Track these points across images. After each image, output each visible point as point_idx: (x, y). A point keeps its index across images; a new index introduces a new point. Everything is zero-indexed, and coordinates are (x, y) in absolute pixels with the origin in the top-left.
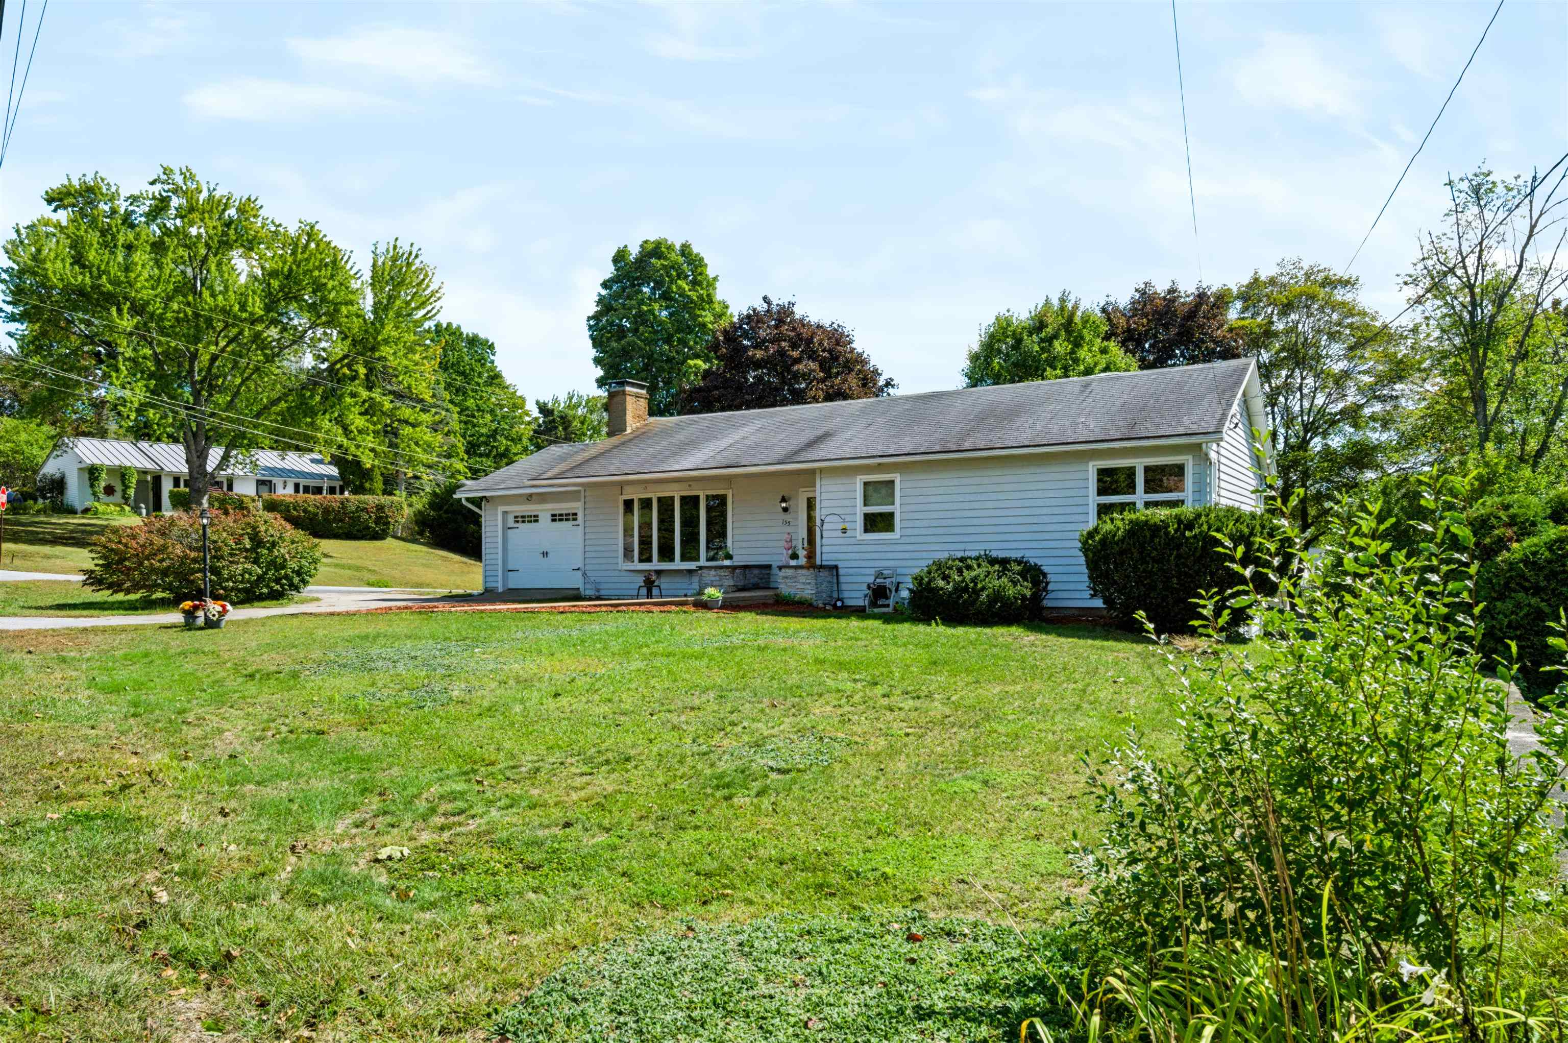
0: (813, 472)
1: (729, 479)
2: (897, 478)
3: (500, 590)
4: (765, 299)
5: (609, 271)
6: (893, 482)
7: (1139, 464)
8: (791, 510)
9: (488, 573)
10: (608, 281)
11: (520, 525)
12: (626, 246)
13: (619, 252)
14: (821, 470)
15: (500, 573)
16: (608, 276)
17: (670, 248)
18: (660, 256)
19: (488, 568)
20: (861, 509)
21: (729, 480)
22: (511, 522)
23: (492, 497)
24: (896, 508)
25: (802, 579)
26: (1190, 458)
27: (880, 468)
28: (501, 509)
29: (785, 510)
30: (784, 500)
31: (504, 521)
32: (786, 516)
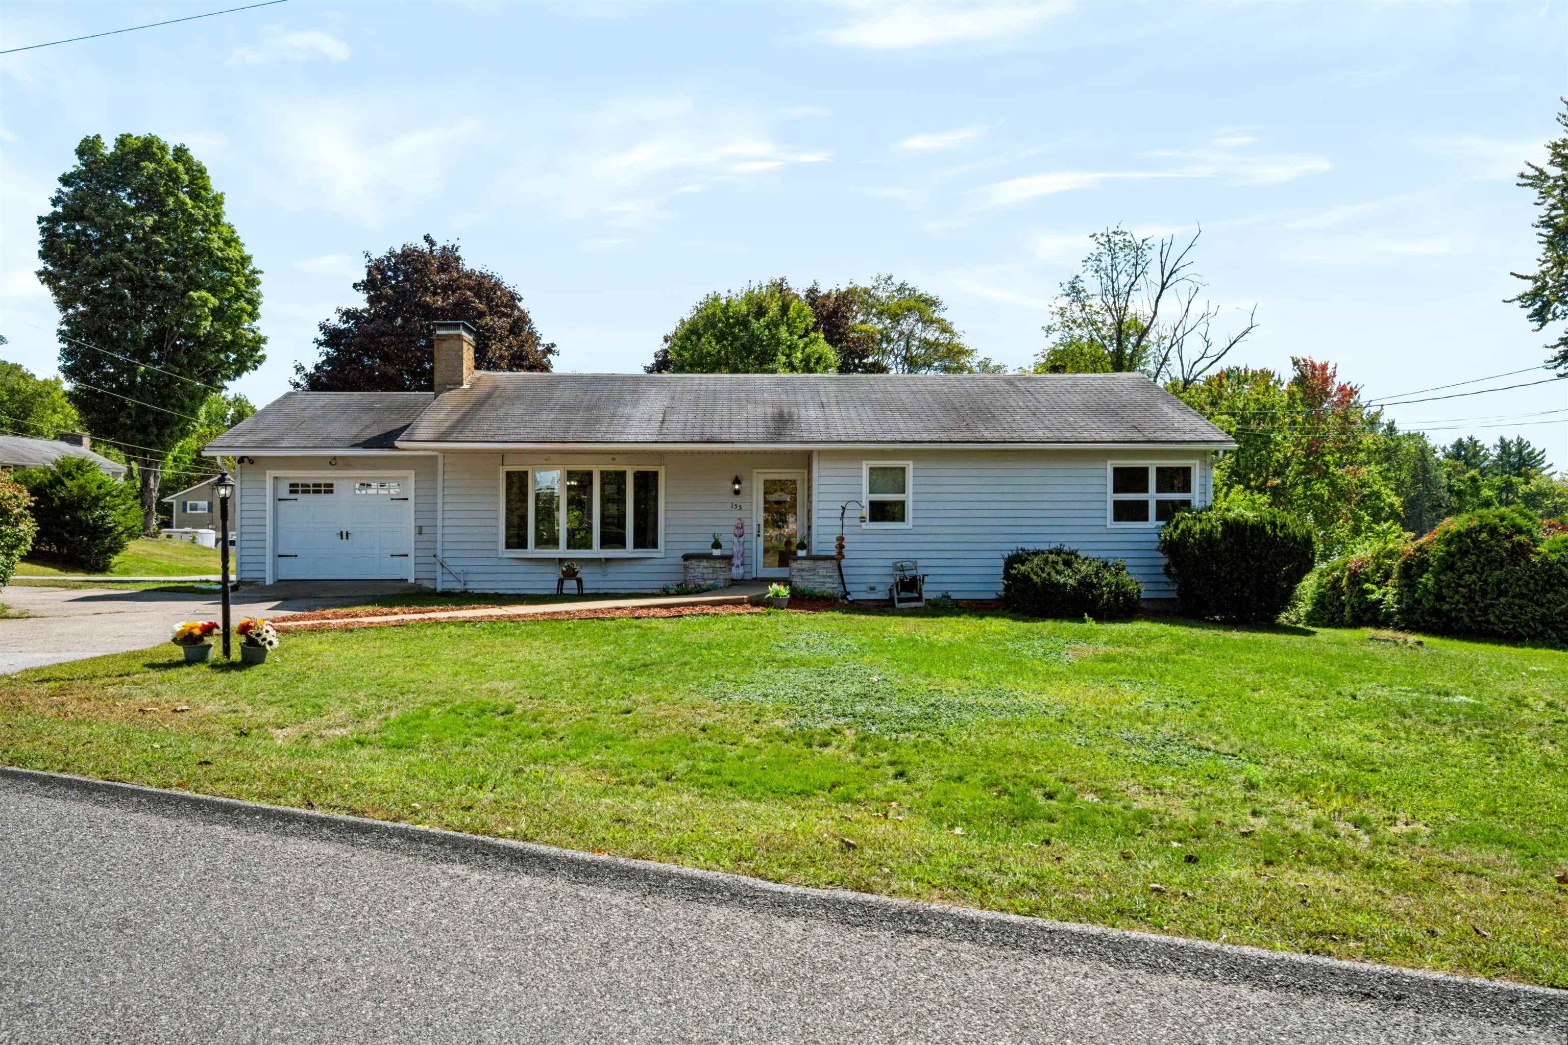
0: (809, 455)
1: (660, 454)
2: (910, 466)
3: (269, 581)
4: (427, 238)
5: (72, 163)
6: (903, 470)
7: (1152, 465)
8: (742, 493)
9: (245, 559)
10: (72, 175)
11: (299, 496)
12: (98, 136)
13: (86, 140)
14: (820, 452)
15: (269, 559)
16: (69, 170)
17: (163, 148)
18: (151, 157)
19: (245, 552)
20: (866, 497)
21: (660, 456)
22: (284, 492)
23: (257, 457)
24: (909, 497)
25: (822, 572)
26: (1197, 462)
27: (883, 454)
28: (270, 474)
29: (737, 492)
30: (737, 481)
31: (275, 489)
32: (737, 499)
